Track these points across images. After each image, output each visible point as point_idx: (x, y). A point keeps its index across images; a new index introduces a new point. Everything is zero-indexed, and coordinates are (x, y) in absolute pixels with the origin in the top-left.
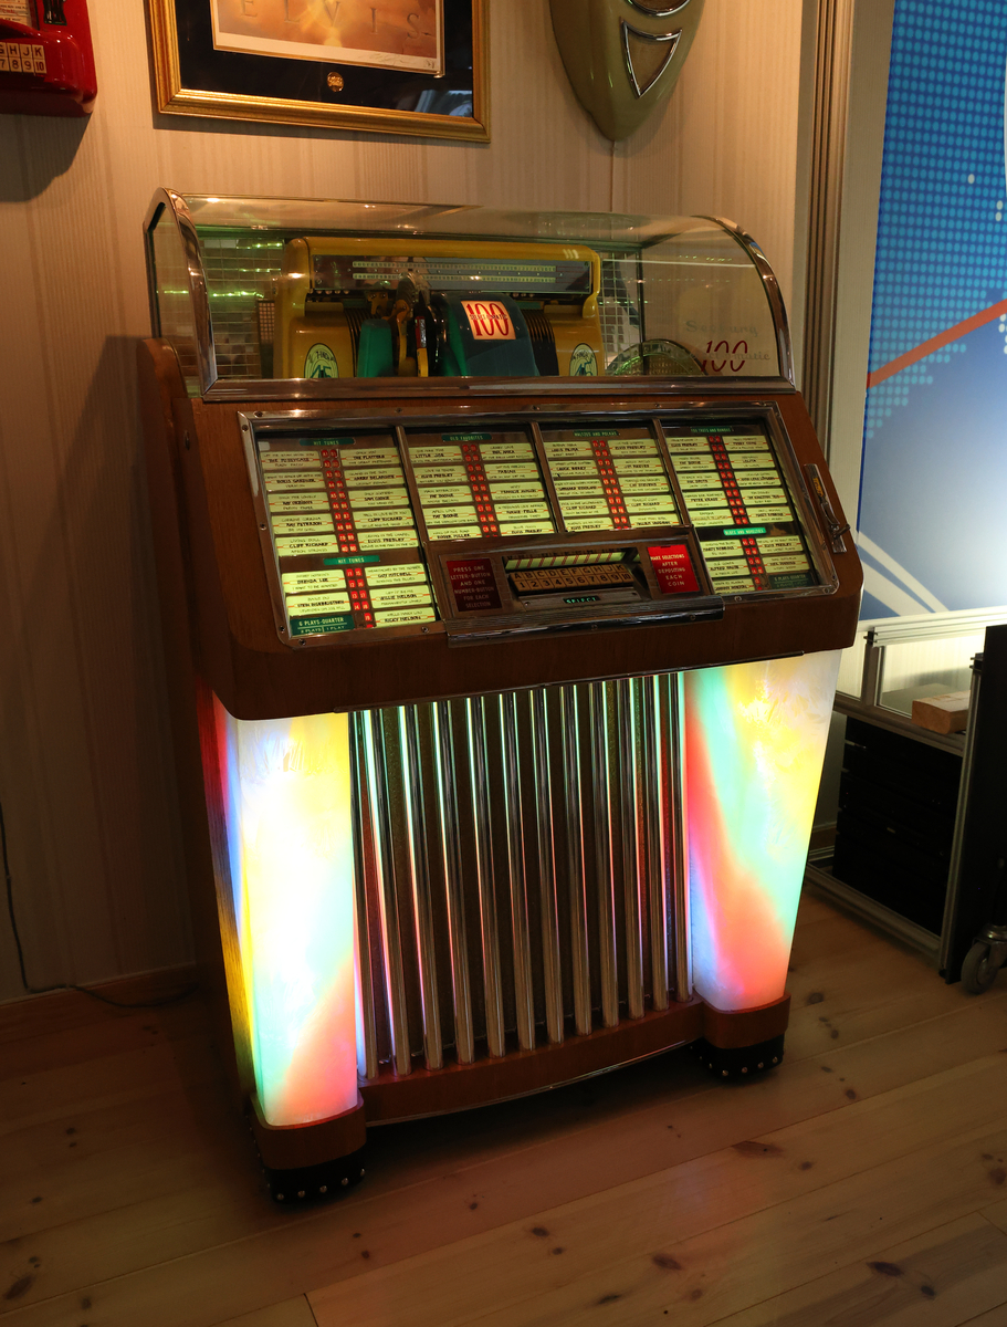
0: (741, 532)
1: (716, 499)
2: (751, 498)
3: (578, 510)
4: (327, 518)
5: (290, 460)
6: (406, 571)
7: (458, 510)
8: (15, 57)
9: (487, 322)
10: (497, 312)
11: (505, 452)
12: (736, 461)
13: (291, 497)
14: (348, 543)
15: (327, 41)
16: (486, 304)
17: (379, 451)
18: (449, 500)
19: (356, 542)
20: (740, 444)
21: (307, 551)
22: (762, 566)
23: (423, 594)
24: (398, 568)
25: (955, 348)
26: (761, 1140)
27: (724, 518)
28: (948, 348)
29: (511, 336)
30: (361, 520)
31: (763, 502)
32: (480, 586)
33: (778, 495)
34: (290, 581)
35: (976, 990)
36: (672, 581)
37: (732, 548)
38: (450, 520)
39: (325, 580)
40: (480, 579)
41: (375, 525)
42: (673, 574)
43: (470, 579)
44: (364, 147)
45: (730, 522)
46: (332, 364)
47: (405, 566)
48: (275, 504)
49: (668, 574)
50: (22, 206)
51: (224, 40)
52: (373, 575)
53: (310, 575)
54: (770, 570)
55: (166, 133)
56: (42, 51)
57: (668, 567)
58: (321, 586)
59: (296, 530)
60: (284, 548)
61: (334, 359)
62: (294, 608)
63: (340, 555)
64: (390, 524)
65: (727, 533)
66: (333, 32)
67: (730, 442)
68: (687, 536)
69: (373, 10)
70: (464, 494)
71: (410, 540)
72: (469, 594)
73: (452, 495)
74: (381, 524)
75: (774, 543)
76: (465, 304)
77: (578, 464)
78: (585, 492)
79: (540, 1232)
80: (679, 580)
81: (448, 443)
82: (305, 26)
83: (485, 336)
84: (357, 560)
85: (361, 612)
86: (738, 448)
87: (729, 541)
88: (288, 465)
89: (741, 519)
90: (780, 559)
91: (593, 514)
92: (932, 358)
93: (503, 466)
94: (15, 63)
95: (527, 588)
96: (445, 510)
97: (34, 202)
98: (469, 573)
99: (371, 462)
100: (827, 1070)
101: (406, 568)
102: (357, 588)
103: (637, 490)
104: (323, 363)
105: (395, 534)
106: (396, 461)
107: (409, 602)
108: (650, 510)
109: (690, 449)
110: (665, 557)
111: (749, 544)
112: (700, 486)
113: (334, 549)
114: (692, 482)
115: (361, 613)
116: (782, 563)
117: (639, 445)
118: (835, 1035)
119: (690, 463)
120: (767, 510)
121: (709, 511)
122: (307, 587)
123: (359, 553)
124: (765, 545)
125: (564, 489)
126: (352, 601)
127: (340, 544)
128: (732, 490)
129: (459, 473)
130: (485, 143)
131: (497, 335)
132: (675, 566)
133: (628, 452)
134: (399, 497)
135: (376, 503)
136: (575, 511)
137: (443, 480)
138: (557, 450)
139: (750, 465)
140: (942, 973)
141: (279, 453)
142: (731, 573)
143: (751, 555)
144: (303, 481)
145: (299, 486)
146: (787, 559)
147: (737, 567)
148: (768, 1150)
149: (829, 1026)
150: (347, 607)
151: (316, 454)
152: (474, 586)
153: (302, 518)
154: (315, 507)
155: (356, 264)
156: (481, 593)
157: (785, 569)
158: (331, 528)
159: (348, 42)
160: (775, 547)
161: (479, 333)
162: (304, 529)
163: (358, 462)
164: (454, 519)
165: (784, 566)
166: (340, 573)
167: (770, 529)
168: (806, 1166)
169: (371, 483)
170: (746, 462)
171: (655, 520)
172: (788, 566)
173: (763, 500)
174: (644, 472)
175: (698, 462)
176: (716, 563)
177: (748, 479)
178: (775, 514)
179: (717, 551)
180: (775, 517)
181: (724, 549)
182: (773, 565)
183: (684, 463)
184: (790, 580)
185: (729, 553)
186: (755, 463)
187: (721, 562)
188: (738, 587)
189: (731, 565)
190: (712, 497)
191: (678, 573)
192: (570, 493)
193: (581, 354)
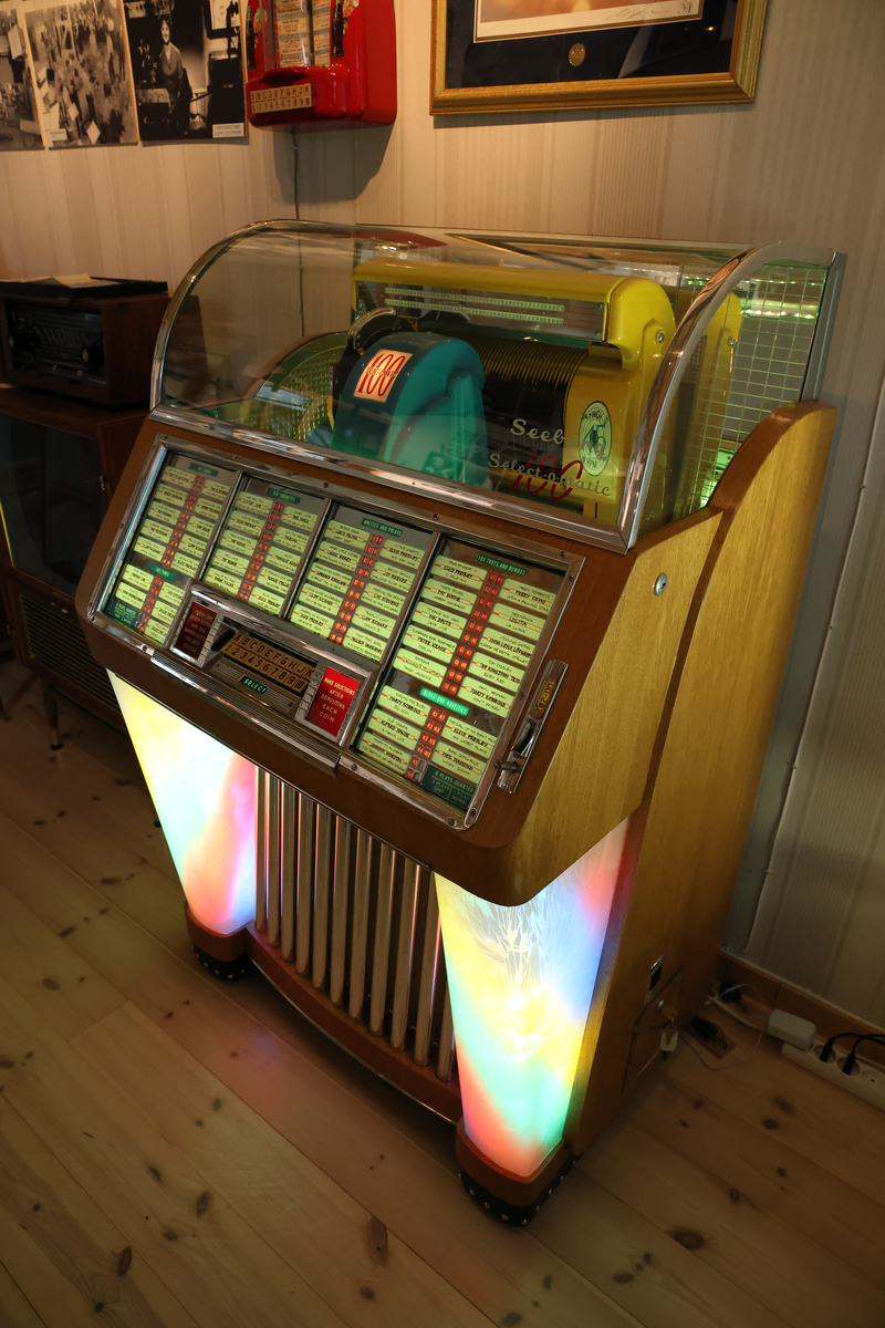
0: (440, 700)
1: (444, 650)
2: (484, 666)
3: (317, 601)
4: (170, 532)
7: (238, 560)
9: (377, 377)
10: (394, 369)
11: (302, 520)
12: (501, 615)
13: (163, 507)
14: (168, 557)
18: (240, 549)
19: (172, 559)
20: (524, 595)
22: (433, 749)
26: (391, 1240)
27: (434, 675)
29: (383, 398)
30: (183, 542)
31: (495, 678)
32: (199, 633)
33: (513, 679)
34: (130, 571)
36: (326, 711)
37: (418, 712)
38: (230, 567)
40: (204, 626)
42: (331, 705)
43: (199, 624)
45: (437, 682)
48: (154, 509)
49: (328, 704)
51: (485, 29)
52: (166, 589)
53: (140, 572)
54: (438, 759)
57: (333, 697)
58: (138, 583)
59: (151, 534)
60: (140, 547)
62: (121, 591)
64: (196, 553)
65: (425, 693)
67: (511, 588)
68: (366, 673)
70: (251, 547)
72: (191, 636)
73: (244, 545)
74: (192, 550)
75: (469, 732)
78: (334, 586)
80: (332, 715)
81: (270, 495)
83: (364, 394)
84: (165, 573)
85: (145, 614)
86: (518, 600)
87: (420, 703)
88: (176, 481)
89: (450, 688)
90: (458, 754)
91: (326, 610)
93: (291, 533)
96: (231, 557)
98: (202, 618)
99: (217, 495)
102: (153, 595)
103: (377, 603)
105: (192, 562)
108: (371, 632)
109: (460, 579)
110: (337, 685)
111: (439, 716)
112: (439, 627)
113: (159, 558)
114: (434, 618)
115: (143, 615)
116: (456, 760)
117: (413, 554)
119: (448, 595)
120: (489, 690)
121: (423, 660)
122: (133, 580)
123: (168, 568)
124: (454, 729)
125: (321, 574)
126: (145, 603)
127: (165, 556)
128: (467, 648)
129: (259, 527)
131: (374, 395)
132: (339, 700)
133: (398, 558)
135: (199, 532)
136: (314, 600)
137: (248, 528)
138: (340, 533)
139: (514, 627)
141: (177, 470)
142: (397, 737)
143: (431, 733)
144: (175, 496)
145: (171, 500)
146: (468, 759)
147: (407, 735)
148: (380, 1251)
150: (140, 606)
151: (194, 477)
152: (196, 631)
153: (159, 526)
154: (170, 520)
156: (197, 640)
157: (455, 768)
158: (167, 540)
159: (597, 3)
160: (466, 738)
161: (360, 391)
162: (156, 536)
163: (211, 493)
164: (232, 566)
165: (457, 765)
166: (152, 578)
167: (477, 716)
169: (207, 513)
170: (514, 621)
171: (370, 643)
172: (461, 767)
173: (497, 676)
174: (397, 587)
175: (458, 599)
176: (392, 718)
177: (498, 643)
178: (494, 700)
179: (401, 707)
180: (493, 704)
181: (411, 708)
182: (446, 755)
183: (442, 593)
184: (452, 784)
185: (412, 716)
186: (522, 628)
187: (396, 721)
188: (392, 756)
189: (403, 729)
190: (442, 645)
191: (336, 707)
192: (323, 580)
193: (594, 414)
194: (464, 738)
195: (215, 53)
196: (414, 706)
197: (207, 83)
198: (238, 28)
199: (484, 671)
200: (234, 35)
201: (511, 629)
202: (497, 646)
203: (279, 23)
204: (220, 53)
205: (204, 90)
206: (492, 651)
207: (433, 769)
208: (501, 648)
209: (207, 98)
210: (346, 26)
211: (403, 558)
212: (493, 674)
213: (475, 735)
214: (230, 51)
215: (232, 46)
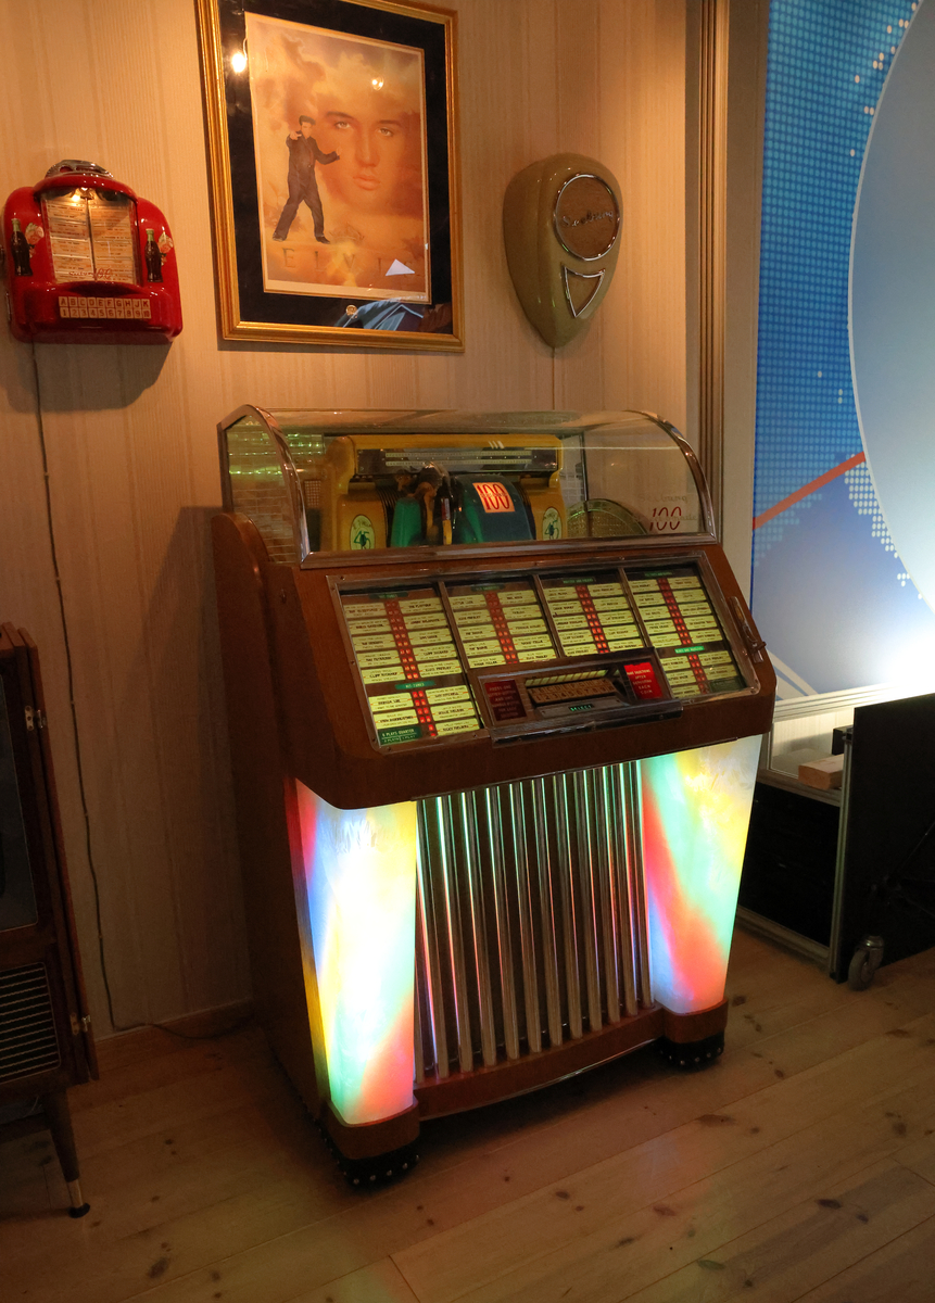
0: (687, 650)
1: (668, 626)
2: (692, 624)
3: (574, 639)
4: (394, 654)
5: (364, 611)
6: (455, 691)
7: (487, 643)
8: (129, 308)
9: (493, 499)
10: (500, 492)
11: (516, 598)
12: (679, 597)
13: (367, 639)
14: (411, 672)
15: (346, 283)
16: (491, 485)
17: (427, 601)
18: (480, 636)
19: (417, 671)
20: (681, 583)
21: (383, 679)
22: (704, 675)
23: (469, 709)
24: (449, 690)
25: (815, 497)
26: (716, 1113)
27: (675, 640)
28: (809, 497)
29: (512, 509)
30: (419, 654)
31: (701, 626)
32: (509, 701)
33: (710, 621)
34: (374, 703)
35: (861, 986)
36: (645, 690)
37: (682, 663)
38: (482, 651)
39: (398, 701)
40: (508, 695)
41: (429, 657)
42: (643, 685)
43: (502, 696)
44: (374, 359)
45: (679, 643)
46: (370, 530)
47: (454, 688)
48: (358, 644)
49: (641, 685)
50: (121, 411)
51: (271, 285)
52: (432, 696)
53: (387, 698)
54: (710, 677)
55: (227, 354)
56: (148, 303)
57: (639, 680)
58: (395, 706)
59: (373, 664)
60: (368, 678)
61: (371, 526)
62: (380, 723)
63: (406, 681)
64: (440, 656)
65: (677, 651)
66: (350, 277)
67: (673, 582)
68: (648, 655)
69: (380, 260)
70: (489, 631)
71: (455, 668)
72: (503, 707)
73: (482, 632)
74: (434, 656)
75: (712, 657)
76: (475, 485)
77: (568, 604)
78: (575, 626)
79: (563, 1195)
80: (648, 689)
81: (474, 592)
82: (330, 273)
83: (493, 510)
84: (418, 685)
85: (427, 724)
86: (680, 587)
87: (680, 658)
88: (363, 615)
89: (686, 641)
90: (716, 669)
91: (583, 642)
92: (798, 505)
93: (516, 609)
94: (129, 313)
95: (542, 701)
96: (478, 644)
97: (129, 409)
98: (500, 691)
99: (422, 609)
100: (758, 1056)
101: (455, 689)
102: (421, 706)
103: (611, 622)
104: (363, 529)
105: (444, 664)
106: (439, 608)
107: (459, 715)
108: (623, 638)
109: (645, 589)
110: (637, 672)
111: (694, 659)
112: (655, 617)
113: (402, 677)
114: (650, 614)
115: (425, 726)
116: (718, 672)
117: (610, 588)
118: (758, 1028)
119: (647, 600)
120: (704, 633)
121: (664, 636)
122: (386, 707)
123: (420, 679)
124: (705, 659)
126: (419, 717)
127: (406, 673)
128: (678, 619)
129: (485, 616)
130: (462, 353)
131: (502, 509)
132: (645, 679)
133: (603, 593)
134: (445, 635)
135: (428, 641)
136: (570, 640)
137: (474, 621)
138: (553, 595)
139: (689, 599)
140: (832, 976)
141: (356, 606)
142: (684, 681)
143: (696, 667)
144: (375, 626)
145: (372, 630)
146: (722, 669)
147: (687, 677)
148: (724, 1120)
149: (753, 1022)
150: (415, 721)
151: (381, 605)
152: (505, 701)
153: (377, 654)
154: (385, 646)
155: (388, 455)
156: (510, 706)
157: (720, 676)
158: (398, 661)
159: (362, 283)
160: (712, 660)
161: (489, 508)
162: (380, 663)
163: (412, 611)
164: (485, 650)
165: (720, 674)
166: (408, 695)
167: (711, 647)
168: (756, 1130)
169: (424, 625)
170: (685, 597)
171: (627, 644)
172: (722, 674)
174: (615, 608)
175: (653, 599)
176: (672, 674)
179: (672, 666)
181: (676, 663)
182: (712, 673)
184: (725, 684)
185: (680, 666)
186: (691, 598)
187: (675, 674)
188: (688, 692)
189: (682, 676)
190: (664, 625)
191: (647, 684)
192: (565, 627)
193: (550, 515)
199: (694, 625)
202: (689, 612)
206: (689, 615)
207: (712, 683)
208: (691, 612)
211: (605, 592)
212: (698, 625)
213: (715, 657)
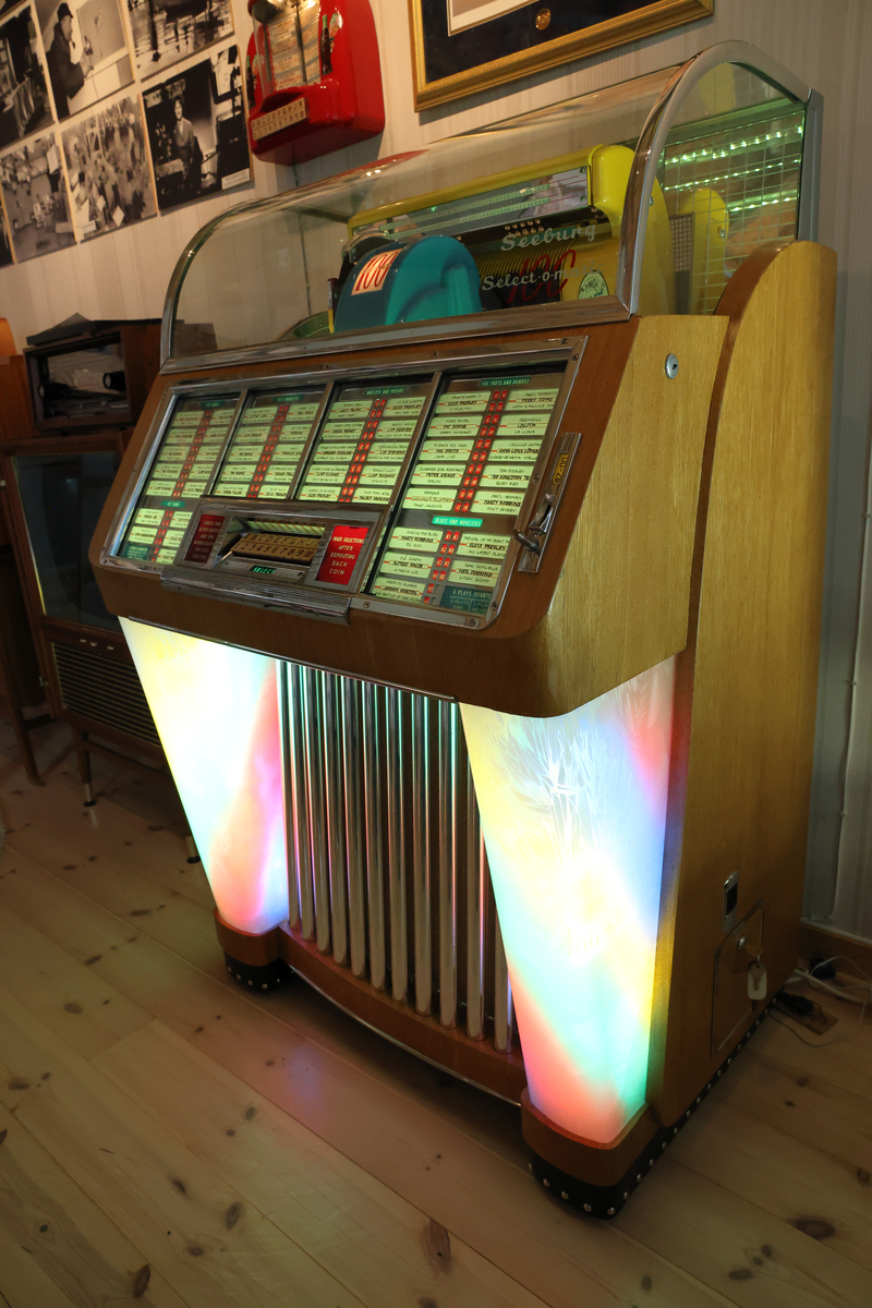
0: (452, 521)
1: (453, 475)
2: (495, 477)
3: (324, 477)
4: (181, 468)
7: (246, 469)
8: (291, 112)
9: (371, 274)
11: (304, 413)
12: (509, 426)
13: (173, 451)
14: (179, 490)
18: (247, 459)
19: (182, 489)
21: (160, 493)
22: (449, 570)
23: (180, 539)
27: (445, 500)
29: (380, 287)
31: (508, 484)
36: (338, 568)
37: (431, 541)
38: (238, 477)
39: (155, 517)
40: (211, 535)
42: (340, 560)
43: (207, 533)
45: (448, 507)
48: (165, 455)
49: (337, 560)
51: (457, 21)
53: (152, 512)
54: (455, 578)
56: (304, 102)
57: (344, 551)
59: (164, 475)
60: (152, 489)
62: (133, 535)
63: (171, 498)
65: (437, 520)
67: (515, 398)
70: (258, 454)
72: (197, 548)
73: (250, 454)
75: (485, 542)
77: (353, 426)
78: (340, 458)
80: (342, 568)
81: (274, 404)
83: (360, 291)
84: (175, 504)
85: (156, 547)
86: (525, 406)
87: (433, 532)
88: (186, 424)
89: (462, 506)
90: (475, 566)
91: (333, 482)
93: (295, 428)
94: (291, 118)
95: (243, 551)
96: (239, 469)
98: (211, 526)
99: (226, 421)
102: (164, 527)
103: (383, 458)
109: (464, 408)
110: (347, 540)
111: (452, 536)
112: (447, 457)
113: (169, 495)
114: (441, 451)
115: (153, 549)
116: (474, 573)
117: (414, 404)
119: (454, 427)
120: (503, 496)
121: (433, 492)
122: (146, 521)
123: (179, 499)
124: (469, 544)
125: (325, 452)
127: (174, 491)
128: (476, 465)
129: (265, 434)
130: (707, 18)
131: (370, 288)
132: (349, 552)
133: (401, 412)
136: (321, 477)
137: (254, 440)
138: (343, 410)
139: (524, 431)
142: (410, 571)
143: (445, 556)
145: (181, 442)
146: (486, 567)
147: (421, 566)
150: (152, 541)
151: (203, 415)
152: (205, 539)
153: (169, 468)
157: (472, 581)
158: (177, 477)
160: (483, 549)
161: (358, 289)
162: (168, 475)
164: (241, 476)
165: (475, 577)
166: (163, 513)
167: (492, 523)
170: (523, 426)
171: (378, 496)
172: (479, 577)
173: (509, 481)
174: (403, 437)
175: (464, 427)
176: (404, 556)
177: (508, 451)
178: (509, 503)
179: (413, 542)
180: (508, 507)
181: (423, 540)
182: (463, 571)
183: (448, 427)
184: (472, 597)
185: (425, 547)
186: (531, 429)
187: (409, 556)
188: (407, 591)
189: (416, 562)
190: (450, 472)
191: (345, 560)
192: (328, 458)
193: (590, 284)
194: (480, 550)
195: (221, 115)
196: (427, 537)
197: (216, 143)
198: (240, 88)
199: (496, 481)
200: (237, 94)
201: (521, 434)
202: (507, 454)
203: (275, 64)
204: (225, 114)
205: (213, 150)
206: (503, 460)
207: (450, 588)
208: (511, 455)
209: (216, 157)
210: (332, 45)
211: (407, 410)
212: (505, 481)
213: (492, 543)
214: (234, 109)
215: (236, 105)
